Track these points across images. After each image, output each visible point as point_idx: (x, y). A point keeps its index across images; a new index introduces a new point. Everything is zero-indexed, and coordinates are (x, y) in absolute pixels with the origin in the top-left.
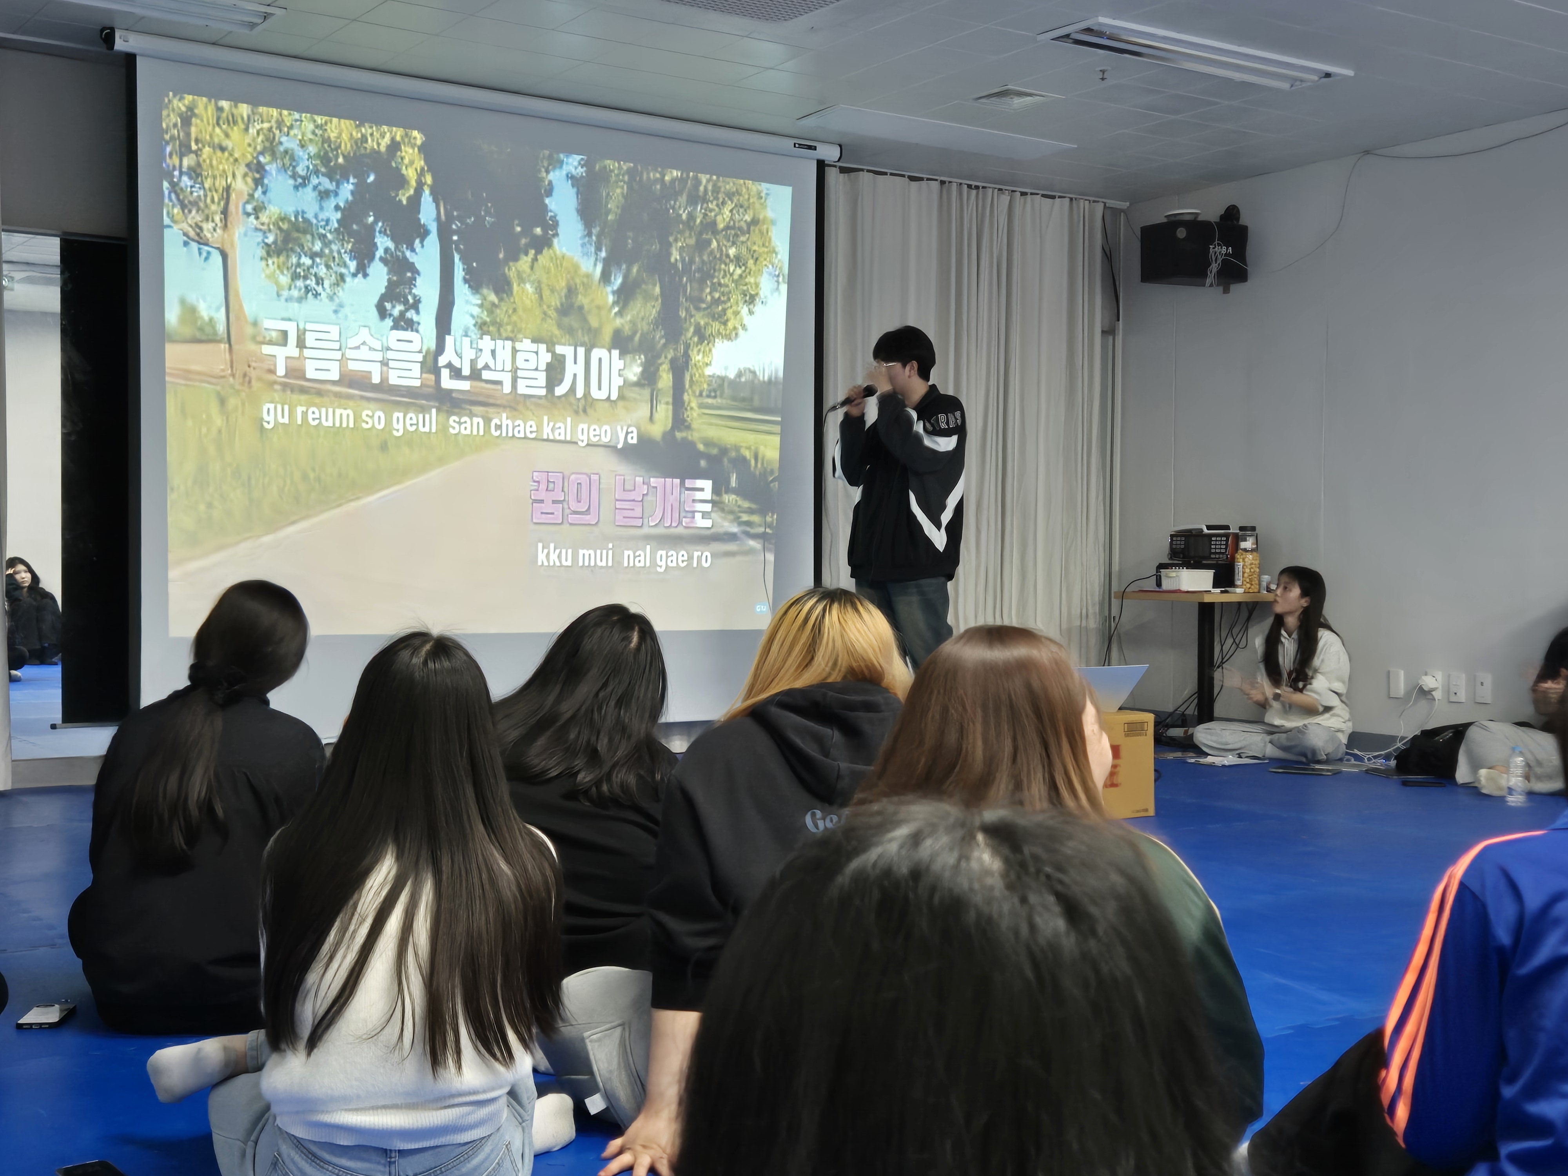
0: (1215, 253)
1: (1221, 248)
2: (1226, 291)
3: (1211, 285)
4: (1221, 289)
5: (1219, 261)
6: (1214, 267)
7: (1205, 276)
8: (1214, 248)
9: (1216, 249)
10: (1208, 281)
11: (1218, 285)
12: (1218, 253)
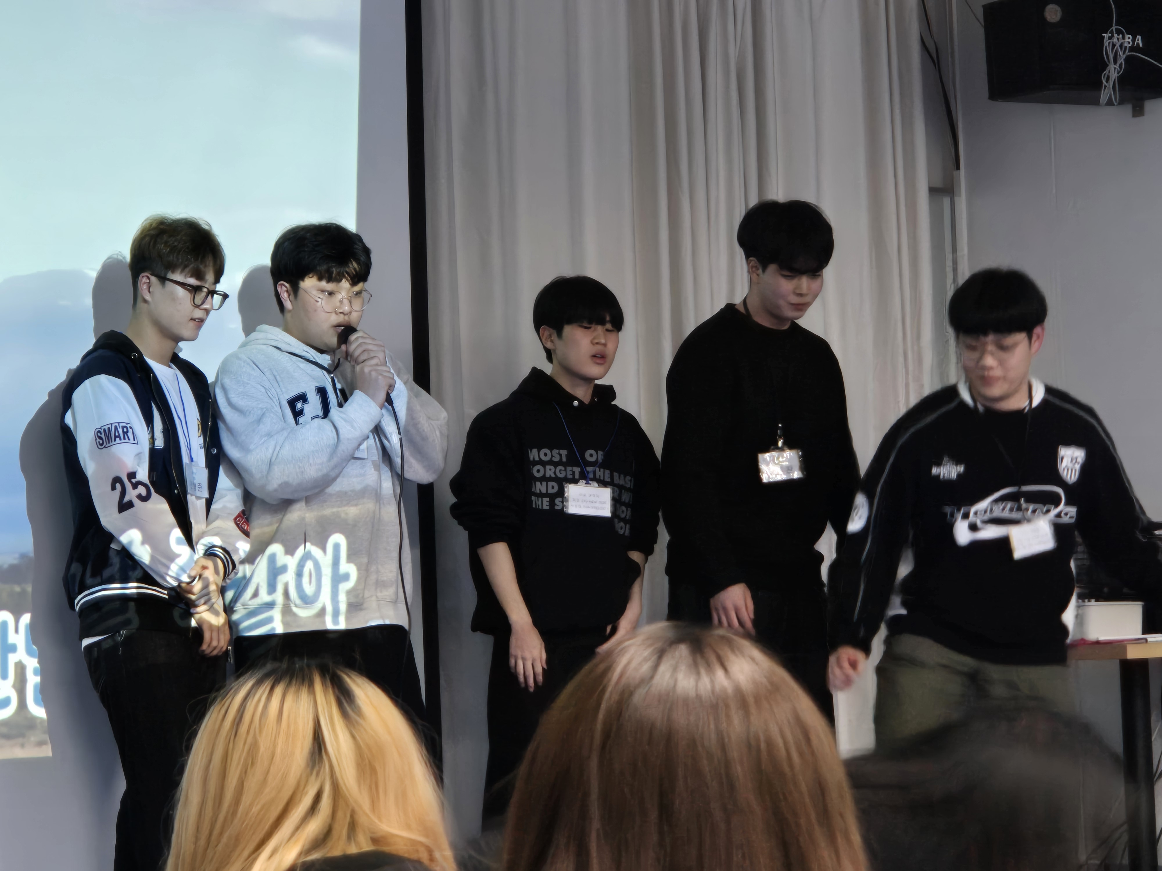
0: (1114, 46)
1: (1123, 38)
2: (1138, 111)
3: (1110, 103)
4: (1128, 109)
5: (1121, 60)
6: (1113, 72)
7: (1098, 86)
8: (1110, 38)
9: (1115, 40)
10: (1104, 96)
11: (1121, 102)
12: (1118, 45)
